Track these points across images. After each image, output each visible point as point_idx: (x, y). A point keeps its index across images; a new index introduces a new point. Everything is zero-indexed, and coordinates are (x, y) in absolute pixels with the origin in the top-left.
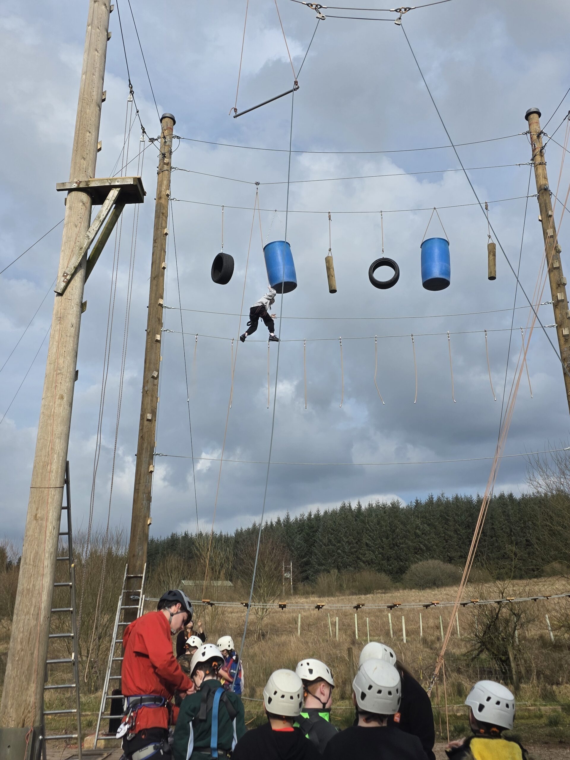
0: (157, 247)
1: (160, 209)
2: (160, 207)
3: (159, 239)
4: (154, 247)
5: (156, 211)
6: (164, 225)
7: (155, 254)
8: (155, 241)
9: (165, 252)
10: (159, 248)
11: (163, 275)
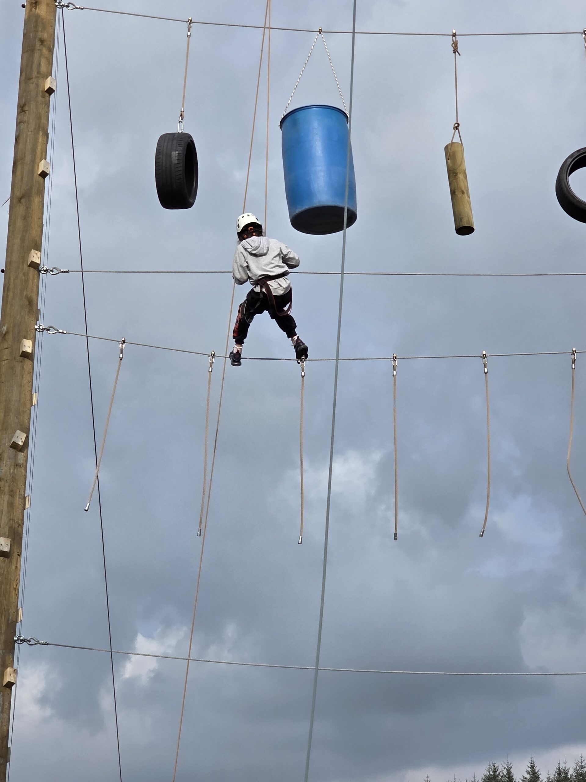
0: (28, 123)
1: (36, 31)
2: (36, 26)
3: (33, 105)
4: (19, 123)
5: (25, 35)
6: (44, 69)
7: (21, 141)
8: (22, 109)
9: (47, 134)
10: (32, 126)
11: (41, 192)
